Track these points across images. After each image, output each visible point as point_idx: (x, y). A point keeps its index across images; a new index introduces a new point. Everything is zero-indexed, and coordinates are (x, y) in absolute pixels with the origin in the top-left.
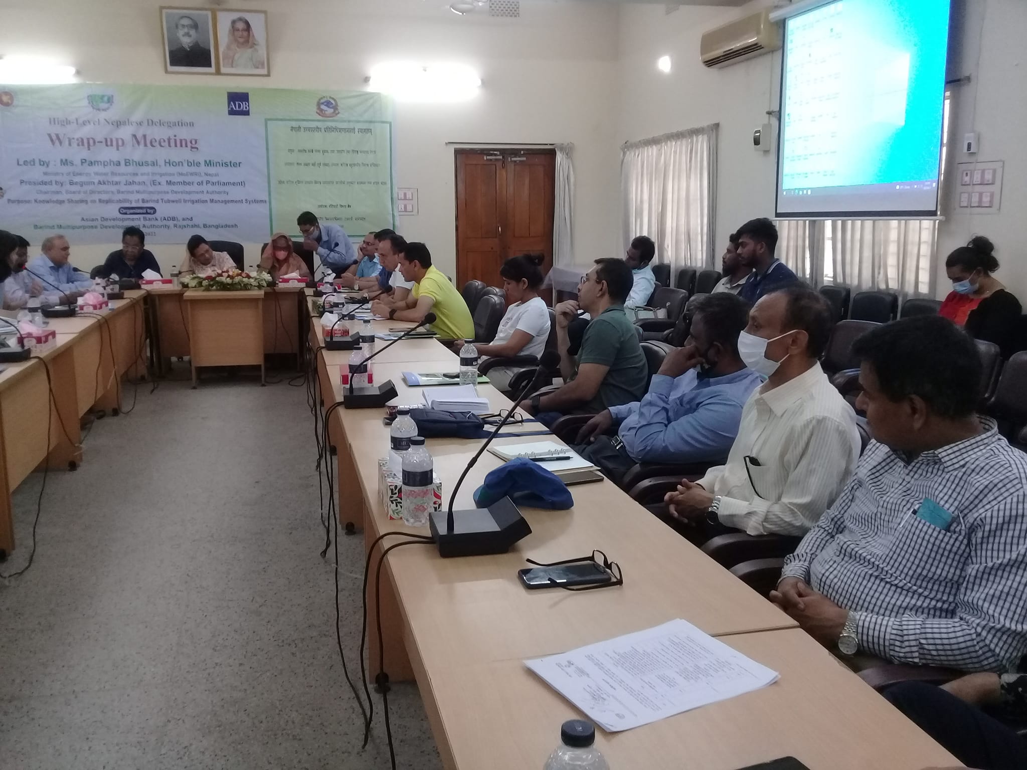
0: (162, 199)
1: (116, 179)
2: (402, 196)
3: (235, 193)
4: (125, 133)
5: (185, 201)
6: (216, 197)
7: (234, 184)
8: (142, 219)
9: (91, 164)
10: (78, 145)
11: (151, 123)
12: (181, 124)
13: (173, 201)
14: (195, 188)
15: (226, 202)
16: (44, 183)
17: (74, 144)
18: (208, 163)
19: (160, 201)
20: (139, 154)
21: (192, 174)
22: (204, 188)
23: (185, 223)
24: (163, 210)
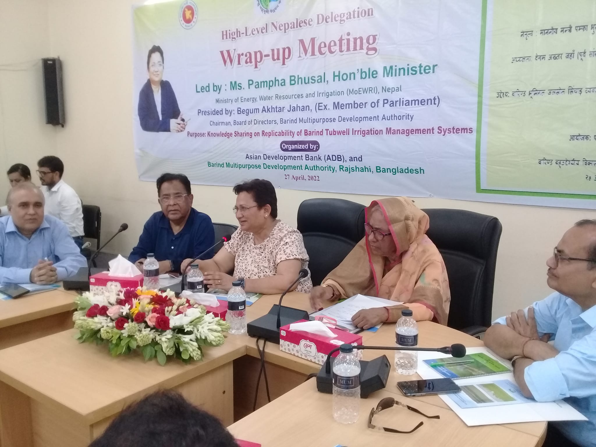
0: (327, 130)
1: (280, 103)
3: (422, 117)
5: (354, 132)
6: (395, 125)
7: (422, 102)
8: (304, 158)
9: (258, 85)
10: (246, 62)
12: (357, 14)
13: (339, 133)
14: (367, 112)
15: (409, 132)
16: (216, 113)
18: (389, 71)
19: (325, 132)
21: (365, 91)
22: (380, 111)
23: (353, 164)
24: (328, 144)
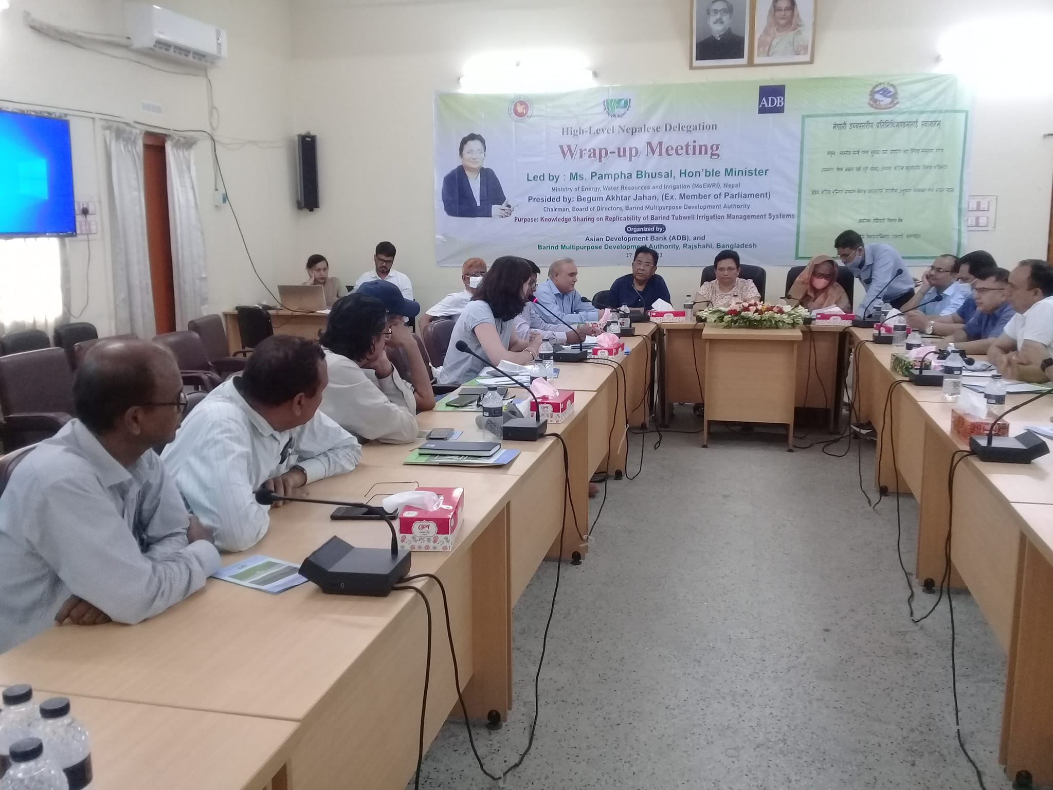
0: (673, 216)
1: (626, 193)
2: (973, 205)
3: (757, 206)
4: (639, 141)
5: (698, 217)
6: (735, 212)
7: (757, 196)
8: (649, 238)
9: (601, 177)
10: (590, 157)
11: (669, 128)
12: (702, 127)
13: (685, 218)
14: (711, 201)
15: (745, 217)
16: (551, 199)
17: (586, 157)
18: (729, 172)
19: (671, 217)
20: (652, 164)
21: (709, 186)
22: (722, 201)
23: (696, 242)
24: (673, 227)
